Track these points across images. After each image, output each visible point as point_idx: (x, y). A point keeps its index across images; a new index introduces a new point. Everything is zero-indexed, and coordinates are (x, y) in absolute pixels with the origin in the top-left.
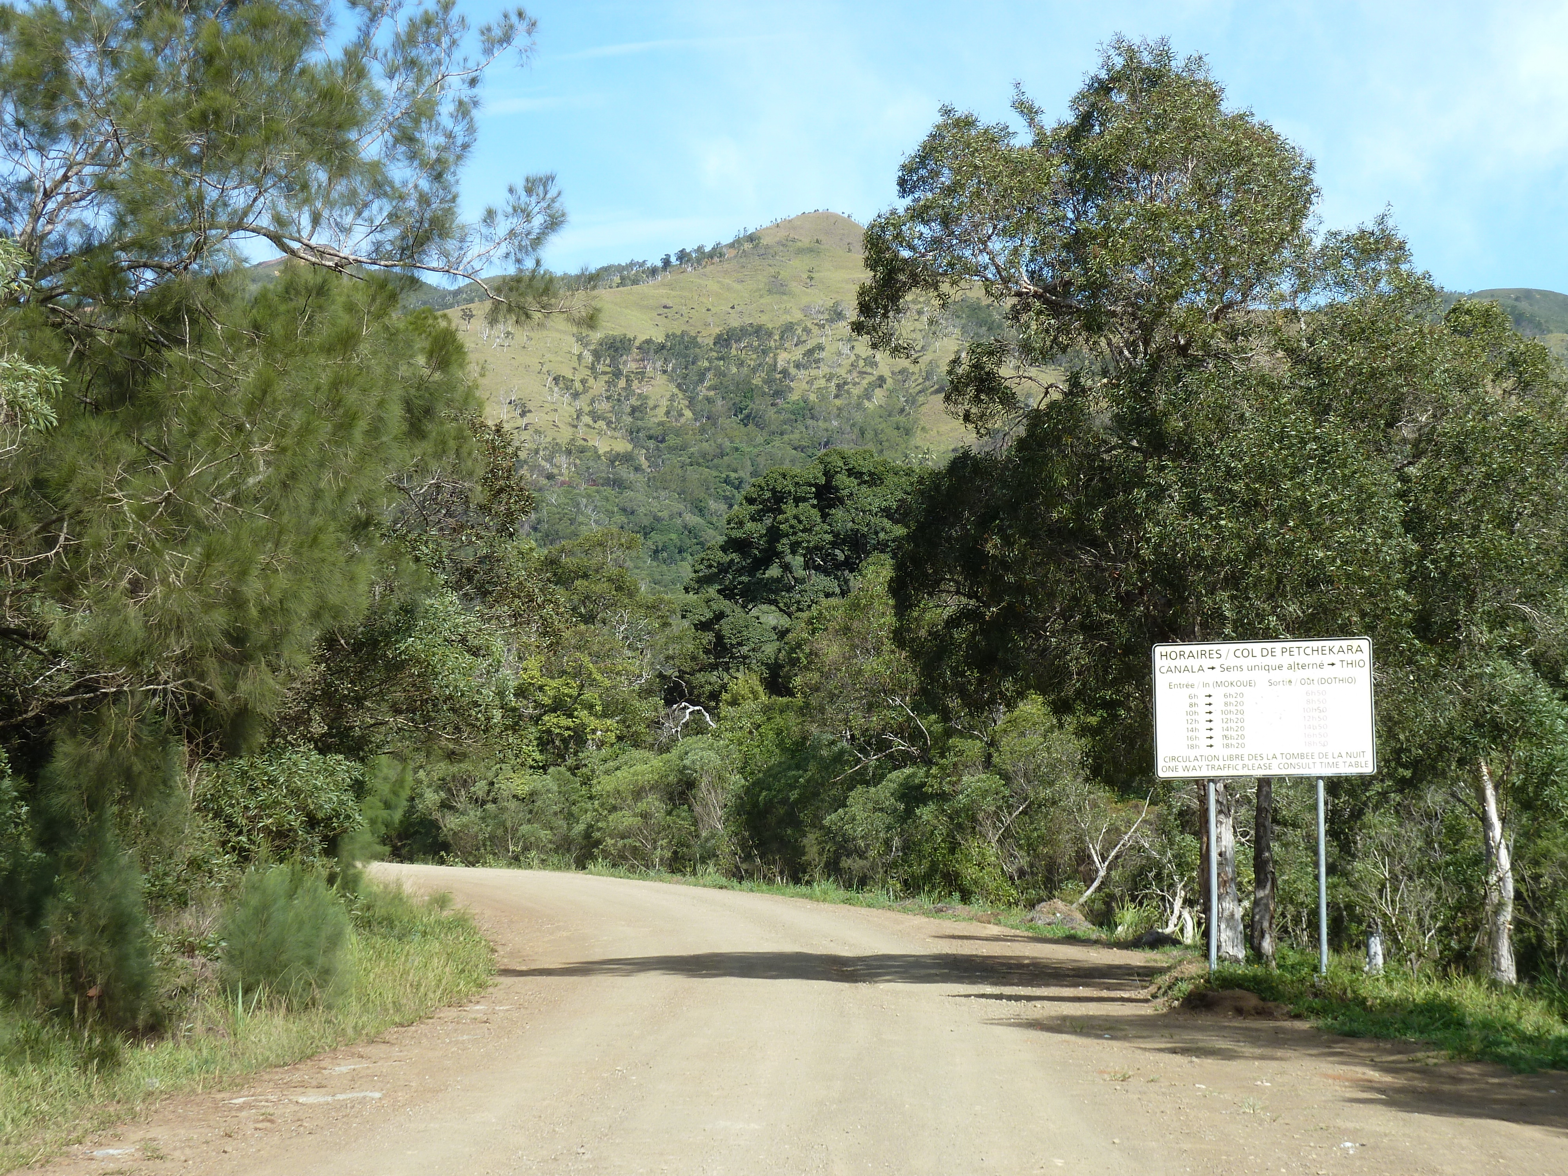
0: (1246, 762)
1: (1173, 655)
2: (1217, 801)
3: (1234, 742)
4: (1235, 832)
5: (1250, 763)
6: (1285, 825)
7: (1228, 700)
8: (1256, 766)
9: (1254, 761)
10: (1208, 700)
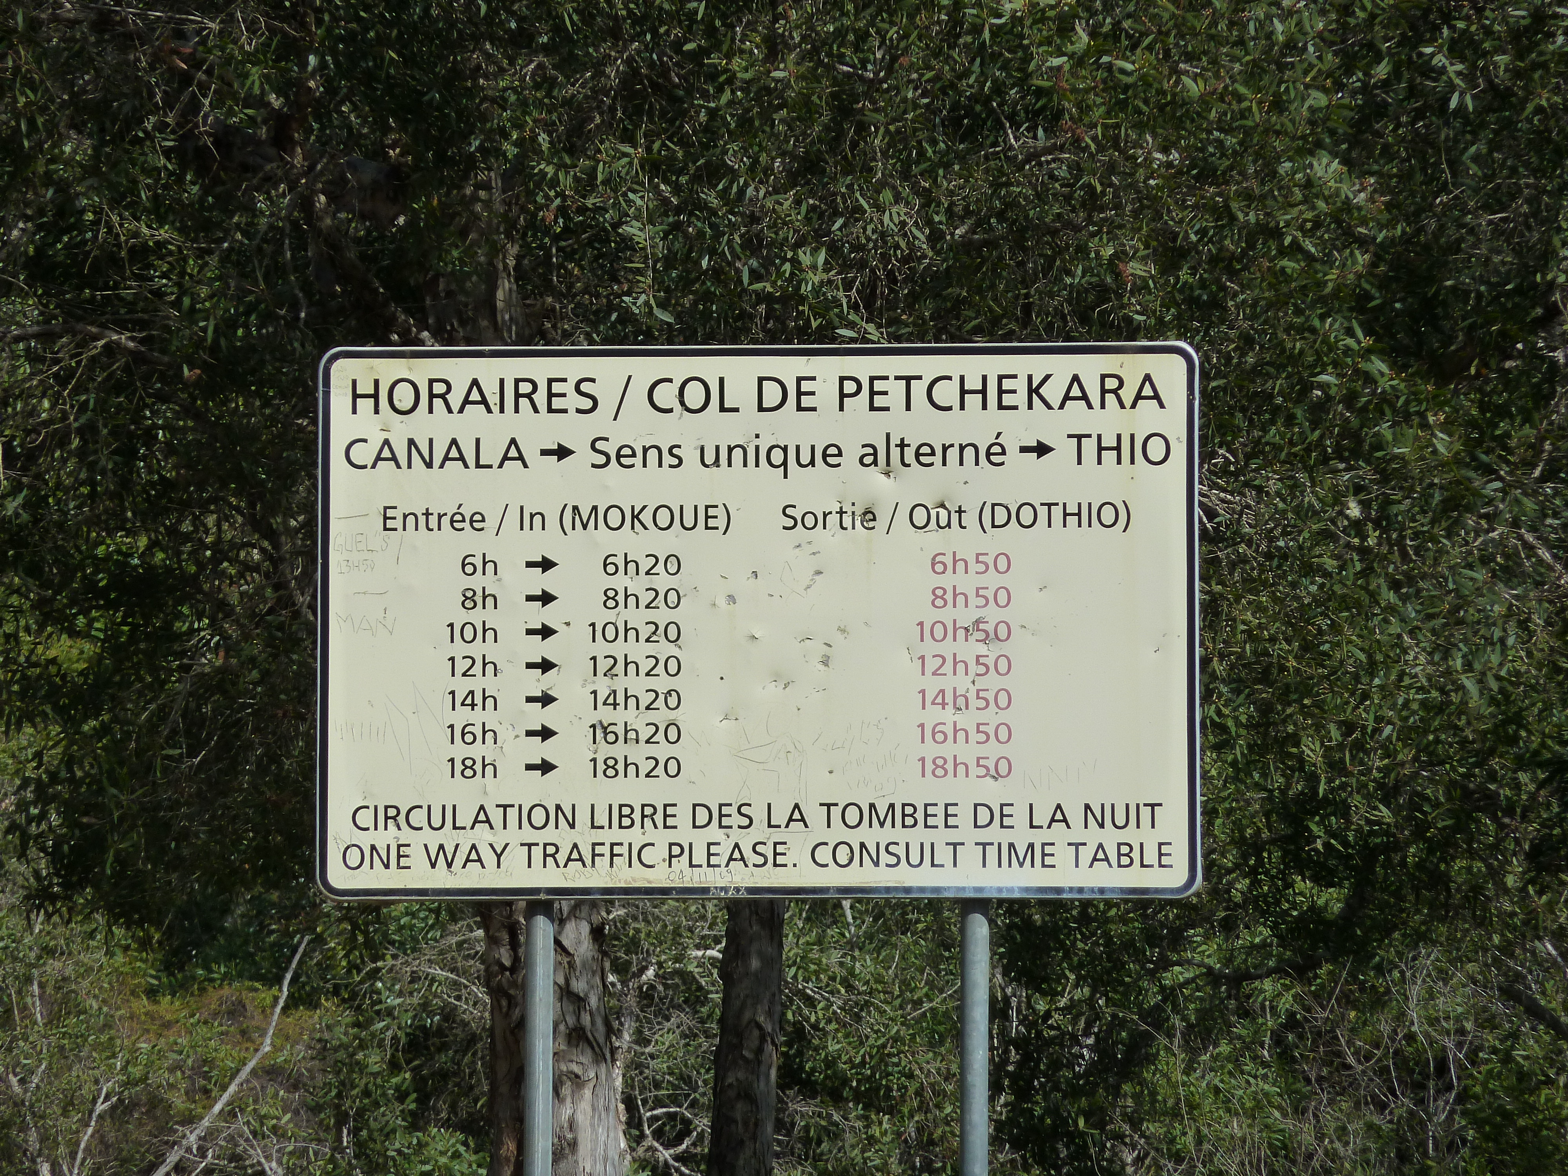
0: (684, 834)
1: (404, 396)
2: (565, 993)
3: (638, 754)
4: (633, 1122)
5: (700, 840)
6: (836, 1097)
7: (620, 582)
8: (724, 850)
9: (714, 833)
10: (538, 582)
